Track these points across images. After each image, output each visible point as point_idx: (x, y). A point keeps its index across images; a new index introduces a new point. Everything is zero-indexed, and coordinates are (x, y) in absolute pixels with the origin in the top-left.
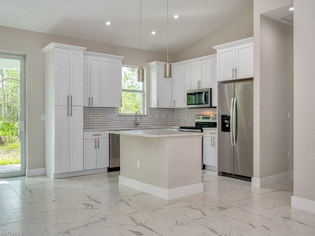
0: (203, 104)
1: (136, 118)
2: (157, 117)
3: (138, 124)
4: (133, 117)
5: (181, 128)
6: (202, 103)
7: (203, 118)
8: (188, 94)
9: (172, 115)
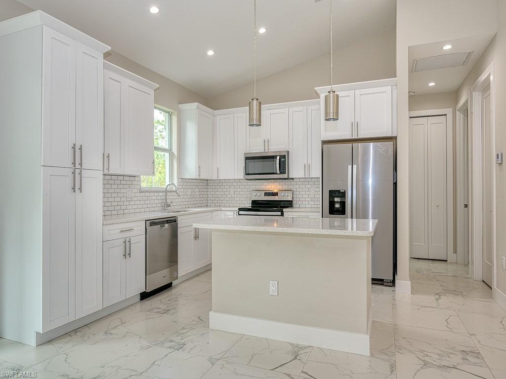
0: (276, 174)
1: (166, 195)
2: (189, 193)
3: (169, 206)
4: (161, 194)
5: (240, 209)
6: (275, 172)
7: (266, 194)
8: (247, 158)
9: (206, 190)
